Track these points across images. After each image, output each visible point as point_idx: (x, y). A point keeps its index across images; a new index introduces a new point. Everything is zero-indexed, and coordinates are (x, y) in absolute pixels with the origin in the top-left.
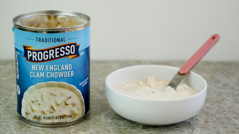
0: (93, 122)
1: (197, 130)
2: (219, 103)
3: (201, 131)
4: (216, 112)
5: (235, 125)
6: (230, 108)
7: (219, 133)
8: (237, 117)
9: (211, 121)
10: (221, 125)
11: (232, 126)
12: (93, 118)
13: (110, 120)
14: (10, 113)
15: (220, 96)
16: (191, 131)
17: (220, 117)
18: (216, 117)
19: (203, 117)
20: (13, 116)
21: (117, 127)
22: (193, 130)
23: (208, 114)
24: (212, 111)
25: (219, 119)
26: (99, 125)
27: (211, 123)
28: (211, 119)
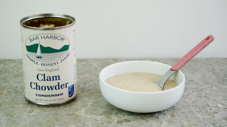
0: (74, 118)
1: (164, 124)
2: (185, 98)
3: (168, 125)
4: (181, 106)
5: (198, 118)
6: (194, 103)
7: (183, 126)
8: (200, 112)
9: (177, 115)
10: (185, 119)
11: (195, 119)
12: (74, 114)
13: (89, 115)
14: (2, 111)
15: (186, 92)
16: (159, 124)
17: (185, 111)
18: (181, 111)
19: (170, 111)
20: (4, 114)
21: (95, 122)
22: (160, 124)
23: (175, 109)
24: (178, 106)
25: (184, 113)
26: (80, 120)
27: (176, 117)
28: (177, 113)
